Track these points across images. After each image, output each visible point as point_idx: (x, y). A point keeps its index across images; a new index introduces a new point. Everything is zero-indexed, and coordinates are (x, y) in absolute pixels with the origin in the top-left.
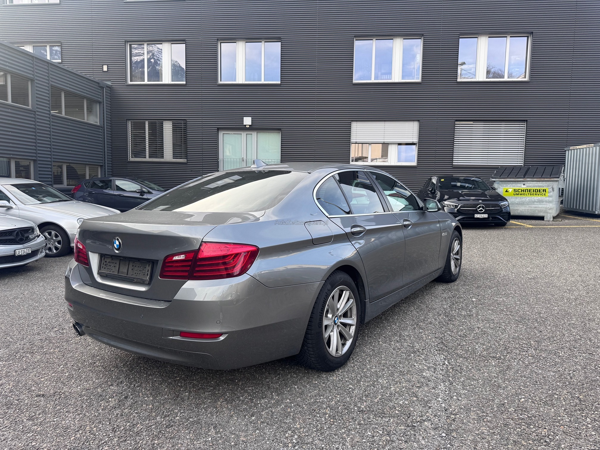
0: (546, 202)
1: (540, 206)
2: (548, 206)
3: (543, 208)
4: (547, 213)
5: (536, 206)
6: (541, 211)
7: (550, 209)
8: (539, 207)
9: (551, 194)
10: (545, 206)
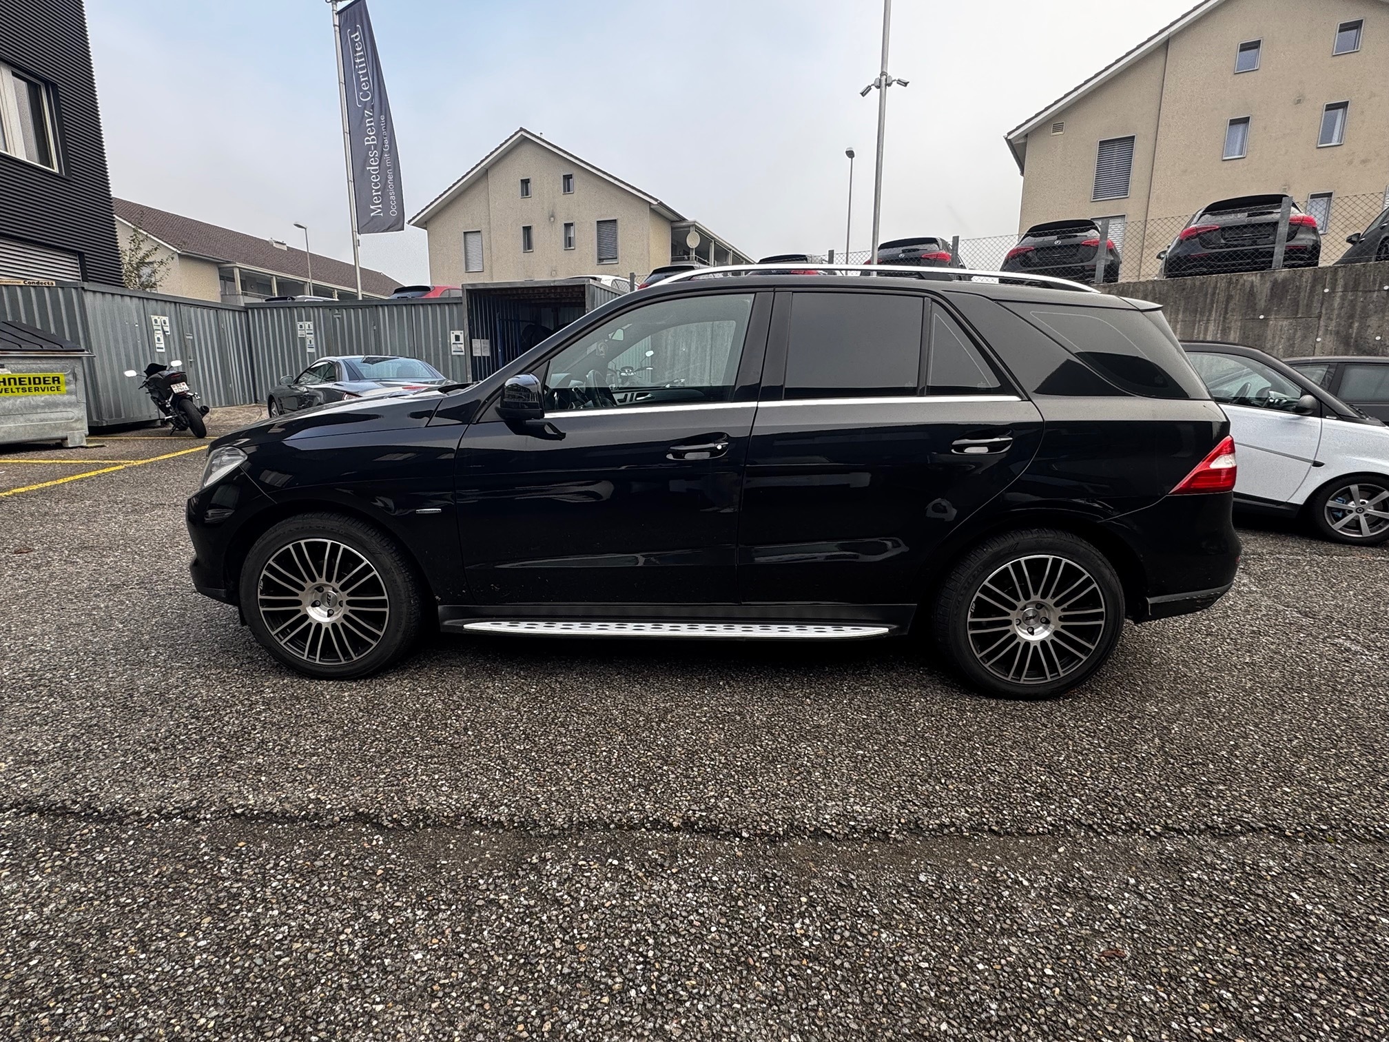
0: (65, 405)
1: (53, 416)
2: (71, 415)
3: (61, 419)
4: (72, 429)
5: (43, 416)
6: (56, 428)
7: (77, 421)
8: (51, 419)
9: (73, 386)
10: (65, 415)
